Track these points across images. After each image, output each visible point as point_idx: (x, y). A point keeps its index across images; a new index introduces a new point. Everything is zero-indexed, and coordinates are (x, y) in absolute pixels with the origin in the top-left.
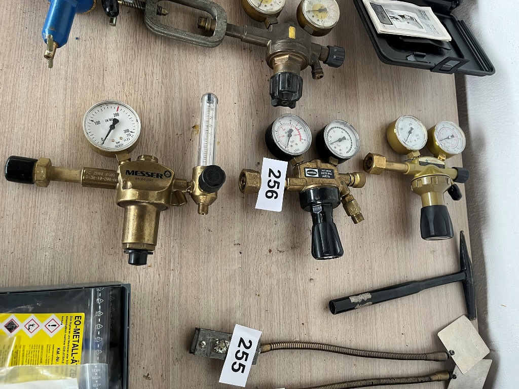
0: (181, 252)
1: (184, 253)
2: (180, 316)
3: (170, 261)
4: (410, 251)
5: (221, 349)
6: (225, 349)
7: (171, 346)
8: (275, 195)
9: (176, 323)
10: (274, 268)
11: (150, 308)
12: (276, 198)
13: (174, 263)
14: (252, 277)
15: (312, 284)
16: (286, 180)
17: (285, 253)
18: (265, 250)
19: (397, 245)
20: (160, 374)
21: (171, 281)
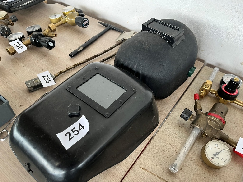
0: (6, 78)
1: (7, 77)
2: (19, 89)
3: (4, 82)
4: (87, 35)
5: (37, 82)
6: (39, 81)
7: (23, 96)
8: (22, 47)
9: (19, 91)
10: (43, 63)
11: (6, 93)
12: (23, 47)
13: (5, 81)
14: (37, 69)
15: (60, 58)
16: (22, 43)
17: (44, 59)
18: (36, 62)
19: (81, 36)
20: (25, 103)
21: (8, 84)
